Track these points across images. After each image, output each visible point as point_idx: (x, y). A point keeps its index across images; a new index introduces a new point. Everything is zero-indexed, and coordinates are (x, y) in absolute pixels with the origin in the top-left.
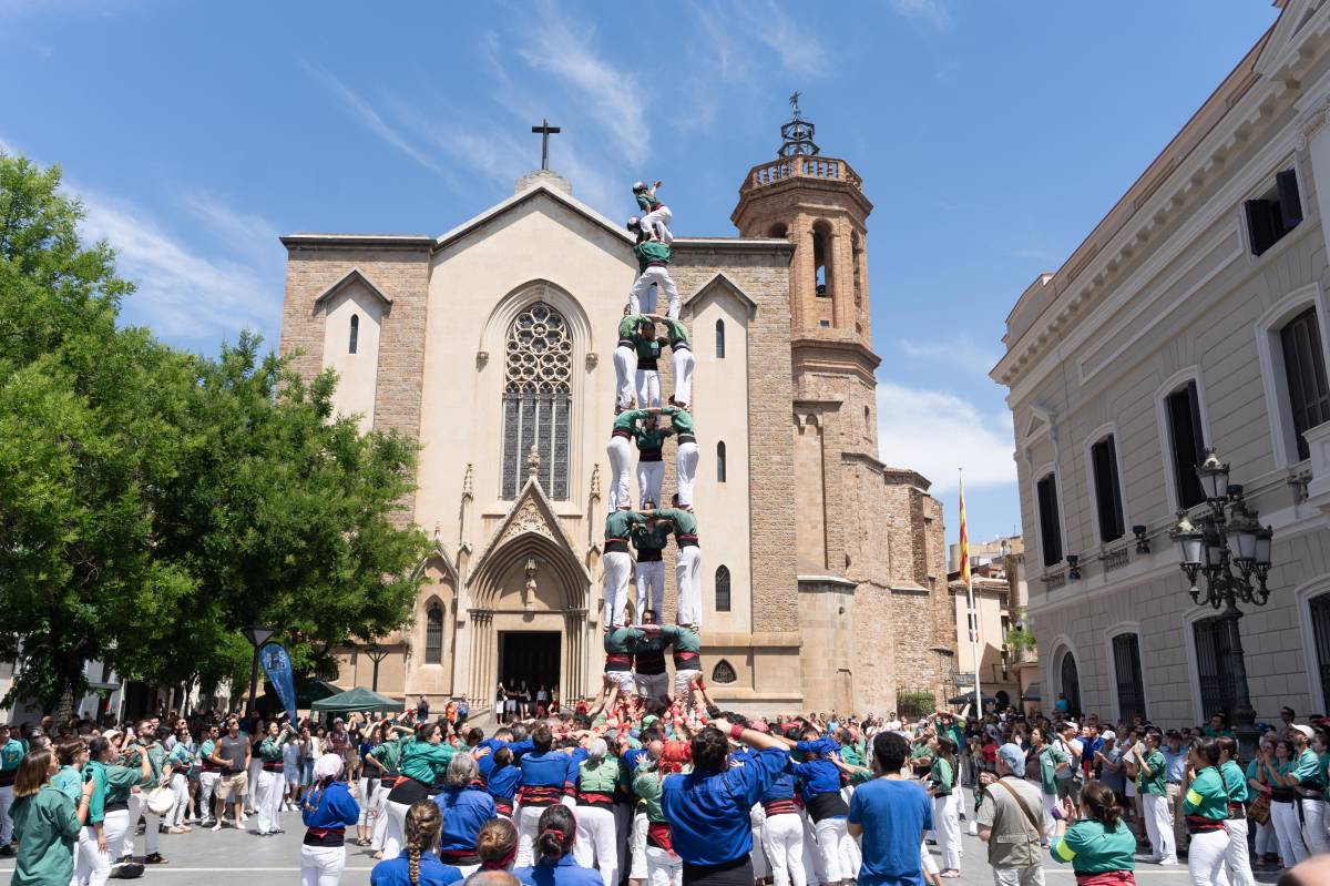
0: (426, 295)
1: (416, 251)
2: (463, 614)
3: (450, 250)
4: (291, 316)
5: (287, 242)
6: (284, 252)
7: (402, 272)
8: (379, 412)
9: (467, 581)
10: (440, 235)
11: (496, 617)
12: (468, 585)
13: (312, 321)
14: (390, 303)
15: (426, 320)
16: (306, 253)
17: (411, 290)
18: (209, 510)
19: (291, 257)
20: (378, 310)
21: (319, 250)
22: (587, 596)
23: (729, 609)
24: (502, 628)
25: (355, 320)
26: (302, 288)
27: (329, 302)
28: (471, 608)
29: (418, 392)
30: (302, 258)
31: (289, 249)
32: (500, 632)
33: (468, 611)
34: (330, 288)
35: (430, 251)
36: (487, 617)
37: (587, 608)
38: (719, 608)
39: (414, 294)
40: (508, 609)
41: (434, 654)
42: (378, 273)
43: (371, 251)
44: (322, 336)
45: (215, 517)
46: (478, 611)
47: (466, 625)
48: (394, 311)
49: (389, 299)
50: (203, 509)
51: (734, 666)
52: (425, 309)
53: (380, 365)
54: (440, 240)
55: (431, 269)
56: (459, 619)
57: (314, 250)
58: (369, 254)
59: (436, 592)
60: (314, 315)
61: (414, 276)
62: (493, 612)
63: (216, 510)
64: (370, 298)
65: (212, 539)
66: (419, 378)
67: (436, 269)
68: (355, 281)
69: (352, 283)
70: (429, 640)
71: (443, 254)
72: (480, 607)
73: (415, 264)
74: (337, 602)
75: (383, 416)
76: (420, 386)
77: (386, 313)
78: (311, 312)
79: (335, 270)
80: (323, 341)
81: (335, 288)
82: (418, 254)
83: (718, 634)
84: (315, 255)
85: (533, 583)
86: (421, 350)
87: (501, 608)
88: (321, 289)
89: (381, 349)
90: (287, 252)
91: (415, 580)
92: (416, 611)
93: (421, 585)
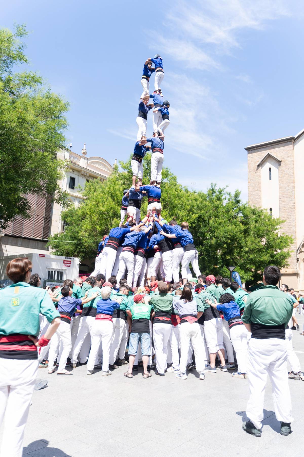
0: (293, 156)
1: (288, 142)
3: (300, 139)
4: (250, 172)
5: (247, 149)
6: (246, 152)
7: (284, 150)
8: (281, 198)
10: (295, 135)
13: (257, 172)
14: (281, 162)
15: (294, 164)
16: (252, 151)
17: (287, 155)
18: (204, 234)
19: (248, 153)
20: (277, 164)
21: (257, 149)
25: (270, 169)
26: (252, 162)
27: (261, 165)
29: (293, 189)
30: (252, 153)
31: (247, 151)
34: (261, 160)
35: (292, 140)
39: (288, 157)
42: (275, 152)
43: (273, 145)
44: (260, 176)
45: (206, 236)
48: (282, 164)
49: (280, 160)
50: (203, 234)
52: (293, 161)
53: (279, 182)
54: (296, 137)
55: (293, 147)
57: (255, 149)
58: (272, 147)
60: (257, 170)
61: (288, 151)
63: (206, 234)
64: (274, 161)
65: (206, 242)
66: (293, 185)
67: (295, 146)
68: (269, 156)
69: (268, 157)
71: (298, 141)
73: (288, 147)
74: (261, 259)
75: (281, 199)
76: (294, 187)
77: (280, 165)
78: (256, 169)
79: (262, 154)
80: (260, 178)
81: (263, 160)
82: (289, 143)
84: (255, 151)
86: (293, 175)
88: (258, 161)
89: (279, 177)
90: (247, 152)
91: (298, 252)
92: (300, 262)
93: (301, 254)
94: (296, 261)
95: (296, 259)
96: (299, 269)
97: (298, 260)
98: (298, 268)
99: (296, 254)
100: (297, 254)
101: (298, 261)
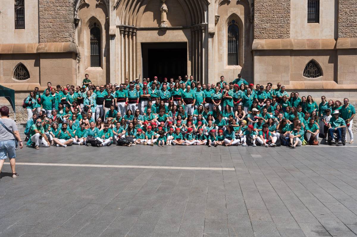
2: (113, 29)
9: (115, 4)
11: (139, 33)
12: (116, 7)
22: (206, 13)
23: (318, 21)
24: (144, 41)
28: (119, 24)
32: (143, 44)
33: (117, 27)
36: (133, 32)
37: (206, 22)
38: (310, 20)
40: (147, 27)
41: (96, 61)
46: (125, 27)
47: (116, 38)
51: (321, 64)
56: (111, 33)
59: (94, 14)
62: (137, 29)
70: (92, 49)
72: (127, 25)
83: (308, 40)
85: (165, 7)
87: (142, 26)
91: (78, 5)
92: (81, 29)
93: (83, 9)
94: (71, 25)
95: (73, 20)
96: (79, 44)
97: (76, 22)
98: (76, 41)
99: (72, 9)
100: (75, 9)
101: (76, 25)
